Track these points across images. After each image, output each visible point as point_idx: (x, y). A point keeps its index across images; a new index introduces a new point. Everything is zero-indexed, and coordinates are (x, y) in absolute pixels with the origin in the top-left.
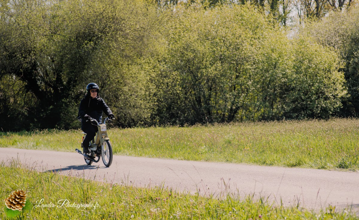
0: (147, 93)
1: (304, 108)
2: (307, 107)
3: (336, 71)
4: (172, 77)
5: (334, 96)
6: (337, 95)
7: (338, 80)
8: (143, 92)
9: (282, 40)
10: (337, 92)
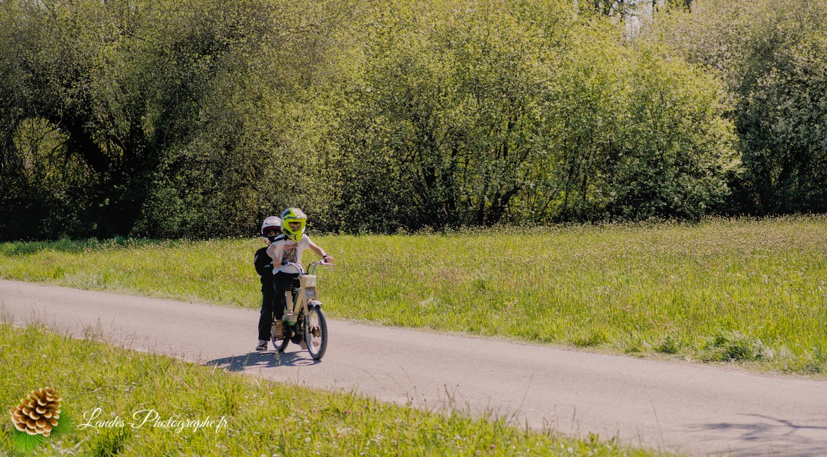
0: (322, 161)
1: (649, 195)
2: (654, 193)
3: (718, 118)
4: (374, 128)
5: (713, 171)
6: (719, 167)
7: (722, 135)
8: (314, 160)
9: (607, 50)
10: (720, 161)
